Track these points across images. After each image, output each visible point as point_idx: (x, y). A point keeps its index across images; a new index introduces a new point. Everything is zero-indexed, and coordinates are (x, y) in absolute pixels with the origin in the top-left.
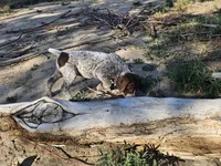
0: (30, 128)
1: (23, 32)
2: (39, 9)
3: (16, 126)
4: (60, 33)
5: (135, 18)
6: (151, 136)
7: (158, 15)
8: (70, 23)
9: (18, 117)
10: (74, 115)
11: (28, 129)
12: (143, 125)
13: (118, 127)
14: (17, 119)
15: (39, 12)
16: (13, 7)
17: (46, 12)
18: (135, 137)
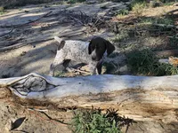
0: (22, 95)
1: (14, 27)
2: (27, 10)
3: (11, 95)
4: (43, 29)
5: (102, 18)
6: (111, 102)
7: (119, 17)
8: (51, 21)
9: (13, 87)
10: (55, 86)
11: (20, 96)
12: (106, 94)
13: (88, 96)
14: (12, 89)
15: (27, 12)
16: (6, 8)
17: (33, 12)
18: (100, 103)
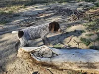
0: (38, 59)
2: (37, 6)
3: (31, 58)
4: (46, 17)
6: (96, 70)
8: (50, 13)
9: (32, 53)
12: (92, 64)
13: (79, 63)
14: (32, 55)
15: (37, 8)
16: (26, 6)
17: (40, 8)
18: (88, 69)
